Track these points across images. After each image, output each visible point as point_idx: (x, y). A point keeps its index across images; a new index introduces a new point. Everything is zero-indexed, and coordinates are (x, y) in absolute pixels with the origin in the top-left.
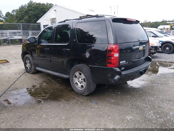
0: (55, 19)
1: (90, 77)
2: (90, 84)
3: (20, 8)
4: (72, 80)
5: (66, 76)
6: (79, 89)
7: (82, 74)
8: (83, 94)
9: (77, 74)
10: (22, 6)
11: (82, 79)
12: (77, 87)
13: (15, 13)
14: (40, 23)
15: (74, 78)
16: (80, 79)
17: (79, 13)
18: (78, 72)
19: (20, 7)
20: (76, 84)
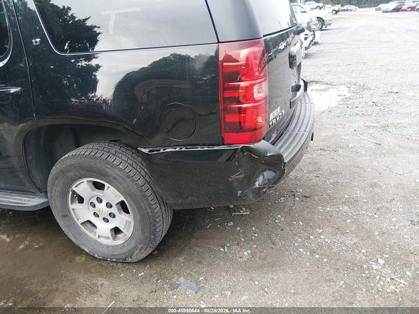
1: (148, 193)
2: (155, 221)
4: (67, 215)
5: (32, 202)
6: (104, 241)
7: (107, 185)
8: (129, 260)
9: (83, 187)
11: (109, 205)
12: (96, 238)
15: (71, 207)
16: (103, 205)
18: (85, 180)
20: (88, 224)
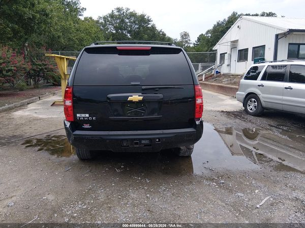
0: (237, 41)
3: (215, 27)
10: (218, 23)
13: (210, 35)
14: (216, 50)
17: (275, 28)
19: (215, 25)
